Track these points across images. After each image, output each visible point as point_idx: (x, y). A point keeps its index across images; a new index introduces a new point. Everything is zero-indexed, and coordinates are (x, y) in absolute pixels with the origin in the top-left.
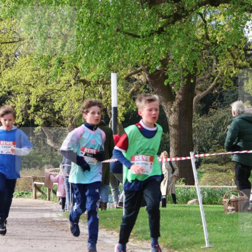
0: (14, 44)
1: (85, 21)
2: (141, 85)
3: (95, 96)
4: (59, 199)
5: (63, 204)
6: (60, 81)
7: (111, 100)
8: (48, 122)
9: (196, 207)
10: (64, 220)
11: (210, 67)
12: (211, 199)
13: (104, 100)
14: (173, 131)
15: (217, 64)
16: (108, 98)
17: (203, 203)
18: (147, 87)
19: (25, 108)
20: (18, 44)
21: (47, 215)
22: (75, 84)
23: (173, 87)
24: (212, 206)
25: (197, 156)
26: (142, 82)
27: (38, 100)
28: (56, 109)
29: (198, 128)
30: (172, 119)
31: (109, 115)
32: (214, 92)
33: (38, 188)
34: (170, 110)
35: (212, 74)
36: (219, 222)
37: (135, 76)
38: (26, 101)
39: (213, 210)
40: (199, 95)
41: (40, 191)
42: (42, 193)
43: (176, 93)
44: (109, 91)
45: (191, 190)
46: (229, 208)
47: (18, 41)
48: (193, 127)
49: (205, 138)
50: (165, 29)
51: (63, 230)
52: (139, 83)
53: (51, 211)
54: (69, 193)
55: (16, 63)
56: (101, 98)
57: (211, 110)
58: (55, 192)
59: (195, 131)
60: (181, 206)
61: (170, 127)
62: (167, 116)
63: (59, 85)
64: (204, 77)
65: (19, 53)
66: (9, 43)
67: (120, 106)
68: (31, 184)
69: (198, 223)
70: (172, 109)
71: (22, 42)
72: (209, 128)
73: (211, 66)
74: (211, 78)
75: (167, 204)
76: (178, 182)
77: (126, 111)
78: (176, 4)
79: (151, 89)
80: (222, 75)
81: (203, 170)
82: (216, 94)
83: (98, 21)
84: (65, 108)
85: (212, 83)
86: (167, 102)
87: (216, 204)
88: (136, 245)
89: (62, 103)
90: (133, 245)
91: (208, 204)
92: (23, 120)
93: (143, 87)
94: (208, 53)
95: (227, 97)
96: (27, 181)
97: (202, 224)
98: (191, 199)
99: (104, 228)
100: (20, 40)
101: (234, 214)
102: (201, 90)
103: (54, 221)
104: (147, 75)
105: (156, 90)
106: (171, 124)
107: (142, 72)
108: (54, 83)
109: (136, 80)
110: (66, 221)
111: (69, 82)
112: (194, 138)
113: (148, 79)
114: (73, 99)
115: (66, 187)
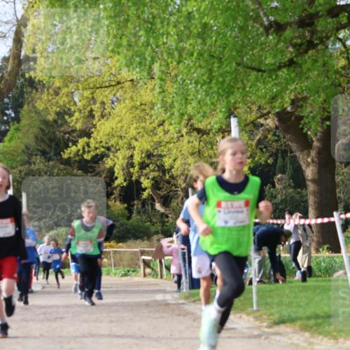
0: (111, 88)
1: (195, 55)
2: (269, 131)
4: (174, 277)
5: (179, 282)
6: (169, 131)
8: (156, 182)
10: (180, 302)
14: (311, 187)
18: (277, 134)
19: (127, 166)
20: (115, 88)
21: (159, 297)
22: (187, 133)
23: (309, 133)
25: (343, 216)
26: (270, 127)
27: (143, 155)
28: (167, 166)
29: (343, 182)
30: (310, 172)
33: (147, 264)
34: (307, 161)
37: (262, 121)
38: (128, 158)
41: (149, 267)
42: (153, 269)
43: (314, 139)
45: (337, 260)
47: (115, 85)
48: (336, 181)
50: (295, 59)
51: (179, 315)
52: (267, 130)
53: (164, 292)
55: (114, 111)
58: (168, 268)
59: (339, 186)
61: (307, 182)
62: (304, 168)
63: (168, 136)
65: (117, 99)
66: (106, 87)
68: (138, 260)
70: (309, 160)
71: (120, 86)
75: (308, 279)
76: (321, 250)
78: (309, 28)
79: (282, 136)
83: (212, 54)
84: (178, 163)
86: (302, 151)
89: (173, 158)
92: (125, 180)
93: (272, 133)
96: (133, 256)
98: (338, 271)
100: (119, 83)
103: (168, 304)
104: (276, 119)
105: (288, 136)
106: (309, 178)
107: (270, 115)
108: (161, 134)
109: (262, 125)
110: (183, 304)
111: (180, 131)
112: (339, 195)
113: (277, 123)
114: (186, 153)
115: (181, 262)
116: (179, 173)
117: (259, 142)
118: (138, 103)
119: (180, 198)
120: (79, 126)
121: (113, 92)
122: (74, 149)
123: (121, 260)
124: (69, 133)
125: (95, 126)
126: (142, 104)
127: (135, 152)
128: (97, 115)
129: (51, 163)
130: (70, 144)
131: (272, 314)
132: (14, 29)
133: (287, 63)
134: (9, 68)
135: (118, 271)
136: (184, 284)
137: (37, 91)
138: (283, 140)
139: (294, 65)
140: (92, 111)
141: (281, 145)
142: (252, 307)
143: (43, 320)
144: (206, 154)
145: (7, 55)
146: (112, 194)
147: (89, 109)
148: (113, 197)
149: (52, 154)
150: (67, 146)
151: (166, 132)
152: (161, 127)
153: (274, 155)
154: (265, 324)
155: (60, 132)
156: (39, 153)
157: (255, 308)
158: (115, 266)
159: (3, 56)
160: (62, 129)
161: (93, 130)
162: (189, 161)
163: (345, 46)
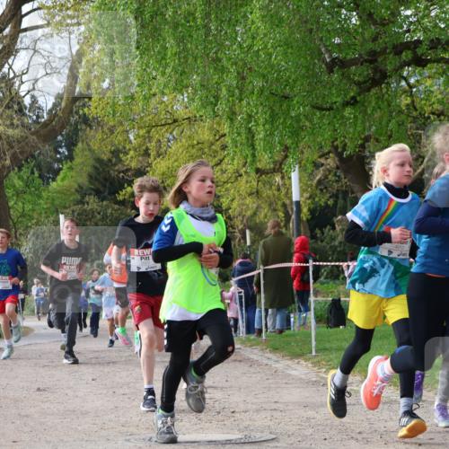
0: (167, 126)
2: (330, 171)
3: (271, 188)
5: (235, 327)
6: (226, 170)
7: (291, 193)
11: (418, 145)
13: (283, 192)
15: (426, 140)
16: (288, 190)
18: (338, 174)
20: (172, 126)
26: (331, 167)
28: (224, 206)
37: (322, 161)
44: (289, 181)
47: (172, 123)
50: (358, 99)
52: (328, 169)
54: (242, 313)
55: (170, 150)
56: (279, 190)
63: (225, 175)
65: (174, 137)
66: (162, 125)
67: (303, 199)
71: (177, 124)
79: (343, 176)
84: (235, 205)
85: (421, 165)
89: (231, 198)
93: (332, 174)
100: (175, 121)
104: (336, 159)
105: (349, 177)
107: (330, 155)
108: (219, 174)
109: (322, 165)
111: (238, 172)
113: (338, 163)
114: (244, 193)
115: (238, 306)
116: (236, 213)
117: (320, 182)
118: (195, 142)
119: (237, 240)
120: (133, 165)
121: (170, 130)
122: (129, 189)
124: (123, 172)
125: (150, 165)
126: (198, 143)
128: (153, 153)
129: (105, 203)
130: (126, 185)
131: (331, 360)
132: (69, 64)
133: (351, 101)
134: (63, 104)
136: (241, 328)
137: (91, 128)
138: (344, 181)
140: (147, 149)
141: (342, 186)
142: (311, 352)
143: (95, 364)
144: (264, 195)
145: (61, 92)
147: (144, 148)
149: (106, 194)
150: (122, 188)
151: (223, 172)
152: (219, 167)
153: (335, 196)
154: (324, 370)
155: (114, 171)
156: (93, 192)
157: (314, 353)
159: (57, 92)
160: (117, 168)
161: (149, 169)
162: (247, 202)
163: (408, 84)
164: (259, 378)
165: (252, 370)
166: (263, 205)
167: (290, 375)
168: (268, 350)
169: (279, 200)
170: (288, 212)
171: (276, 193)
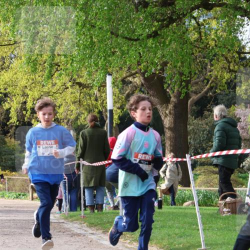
0: (10, 47)
1: (80, 24)
3: (91, 99)
5: (60, 206)
6: (56, 84)
7: (106, 103)
9: (192, 209)
10: (61, 221)
11: (204, 70)
12: (207, 201)
13: (99, 102)
14: (168, 133)
15: (211, 67)
16: (103, 101)
17: (199, 205)
18: (143, 90)
19: (21, 109)
20: (13, 47)
22: (71, 86)
23: (168, 90)
24: (208, 208)
26: (137, 85)
29: (194, 131)
30: (167, 122)
31: (105, 117)
32: (208, 95)
33: (34, 190)
34: (165, 113)
35: (207, 77)
36: (215, 224)
37: (131, 79)
38: (22, 103)
39: (208, 212)
40: (194, 97)
43: (171, 96)
44: (104, 94)
45: (187, 192)
46: (225, 210)
47: (14, 44)
48: (189, 129)
49: (200, 141)
50: (159, 32)
51: (60, 231)
52: (135, 86)
54: (66, 195)
55: (12, 65)
56: (96, 100)
57: (206, 113)
59: (190, 134)
60: (176, 208)
61: (165, 130)
62: (163, 118)
63: (55, 87)
64: (198, 80)
65: (15, 55)
66: (7, 45)
67: (115, 109)
68: (28, 186)
69: (194, 225)
70: (167, 112)
72: (204, 131)
73: (206, 69)
74: (206, 81)
75: (163, 206)
77: (121, 114)
78: (170, 7)
79: (146, 92)
80: (216, 78)
81: (198, 172)
82: (211, 97)
83: (93, 25)
85: (206, 85)
86: (162, 104)
87: (212, 206)
88: (132, 246)
90: (130, 246)
91: (203, 206)
93: (138, 89)
94: (202, 56)
95: (222, 100)
97: (198, 226)
98: (187, 202)
99: (101, 230)
100: (16, 42)
101: (229, 216)
102: (196, 93)
104: (142, 78)
105: (151, 92)
106: (167, 126)
107: (137, 75)
108: (50, 86)
109: (131, 82)
110: (63, 223)
111: (65, 85)
112: (189, 141)
113: (143, 81)
114: (69, 101)
116: (63, 117)
117: (128, 95)
123: (14, 186)
127: (28, 99)
133: (153, 35)
135: (11, 195)
139: (157, 36)
146: (8, 132)
148: (9, 134)
151: (54, 85)
152: (50, 80)
154: (128, 241)
158: (8, 191)
162: (72, 109)
163: (198, 23)
164: (78, 246)
165: (73, 239)
166: (83, 112)
167: (102, 244)
168: (85, 224)
169: (96, 108)
170: (103, 117)
171: (94, 103)
